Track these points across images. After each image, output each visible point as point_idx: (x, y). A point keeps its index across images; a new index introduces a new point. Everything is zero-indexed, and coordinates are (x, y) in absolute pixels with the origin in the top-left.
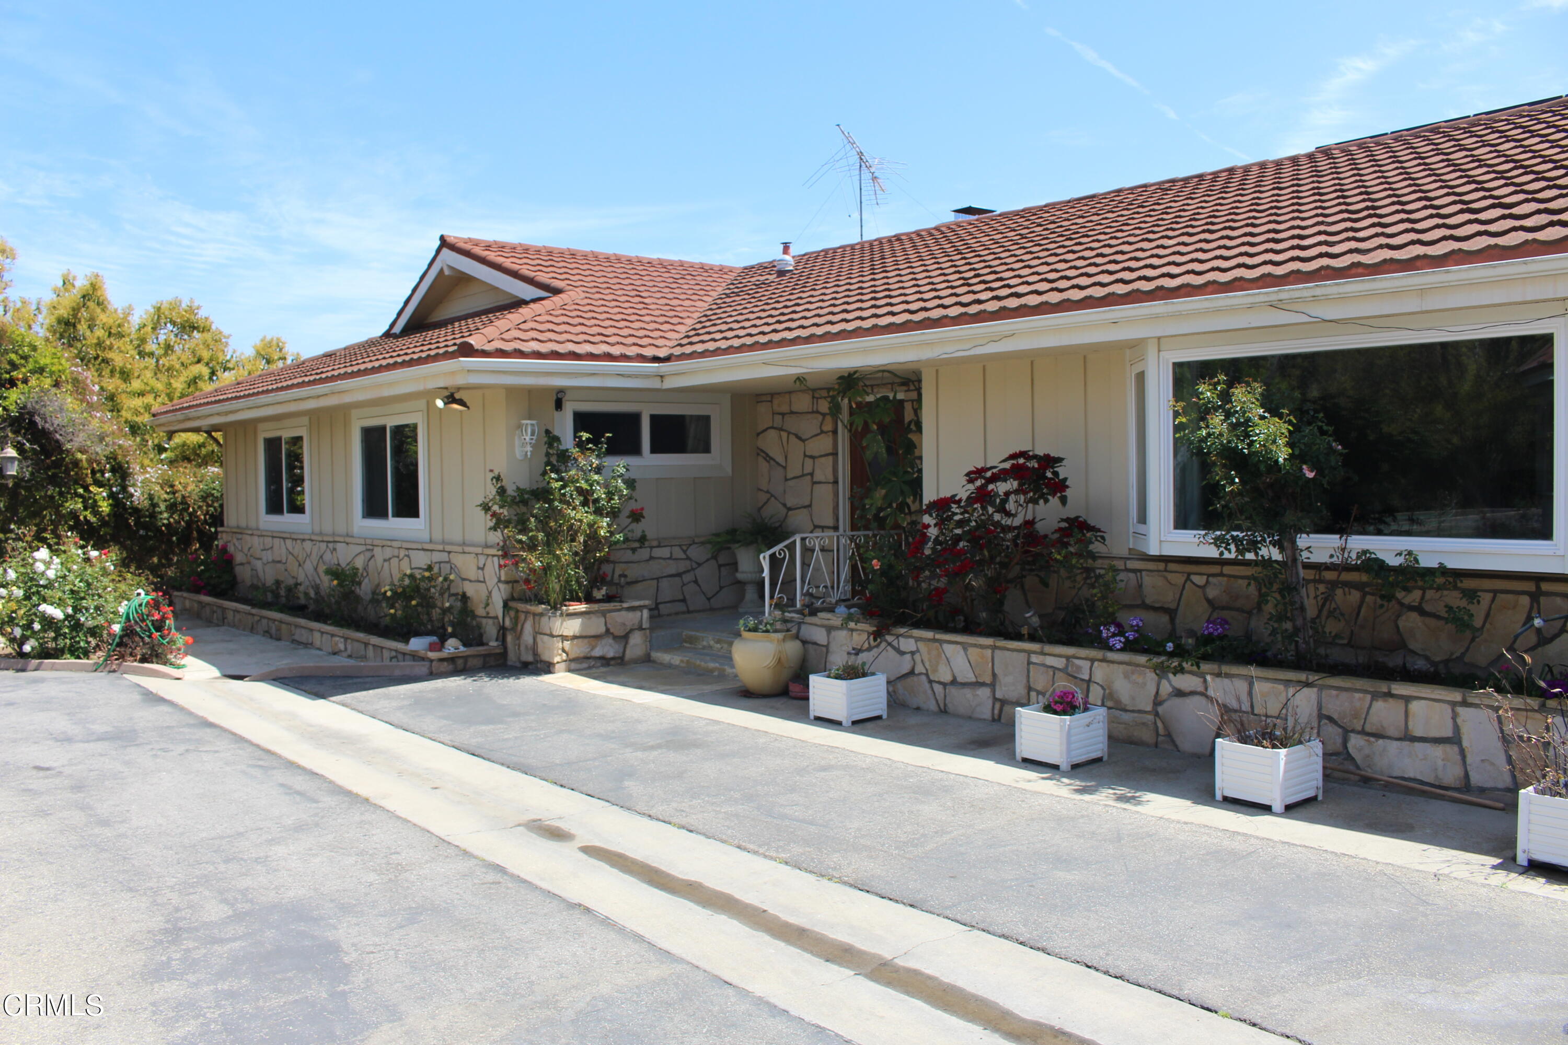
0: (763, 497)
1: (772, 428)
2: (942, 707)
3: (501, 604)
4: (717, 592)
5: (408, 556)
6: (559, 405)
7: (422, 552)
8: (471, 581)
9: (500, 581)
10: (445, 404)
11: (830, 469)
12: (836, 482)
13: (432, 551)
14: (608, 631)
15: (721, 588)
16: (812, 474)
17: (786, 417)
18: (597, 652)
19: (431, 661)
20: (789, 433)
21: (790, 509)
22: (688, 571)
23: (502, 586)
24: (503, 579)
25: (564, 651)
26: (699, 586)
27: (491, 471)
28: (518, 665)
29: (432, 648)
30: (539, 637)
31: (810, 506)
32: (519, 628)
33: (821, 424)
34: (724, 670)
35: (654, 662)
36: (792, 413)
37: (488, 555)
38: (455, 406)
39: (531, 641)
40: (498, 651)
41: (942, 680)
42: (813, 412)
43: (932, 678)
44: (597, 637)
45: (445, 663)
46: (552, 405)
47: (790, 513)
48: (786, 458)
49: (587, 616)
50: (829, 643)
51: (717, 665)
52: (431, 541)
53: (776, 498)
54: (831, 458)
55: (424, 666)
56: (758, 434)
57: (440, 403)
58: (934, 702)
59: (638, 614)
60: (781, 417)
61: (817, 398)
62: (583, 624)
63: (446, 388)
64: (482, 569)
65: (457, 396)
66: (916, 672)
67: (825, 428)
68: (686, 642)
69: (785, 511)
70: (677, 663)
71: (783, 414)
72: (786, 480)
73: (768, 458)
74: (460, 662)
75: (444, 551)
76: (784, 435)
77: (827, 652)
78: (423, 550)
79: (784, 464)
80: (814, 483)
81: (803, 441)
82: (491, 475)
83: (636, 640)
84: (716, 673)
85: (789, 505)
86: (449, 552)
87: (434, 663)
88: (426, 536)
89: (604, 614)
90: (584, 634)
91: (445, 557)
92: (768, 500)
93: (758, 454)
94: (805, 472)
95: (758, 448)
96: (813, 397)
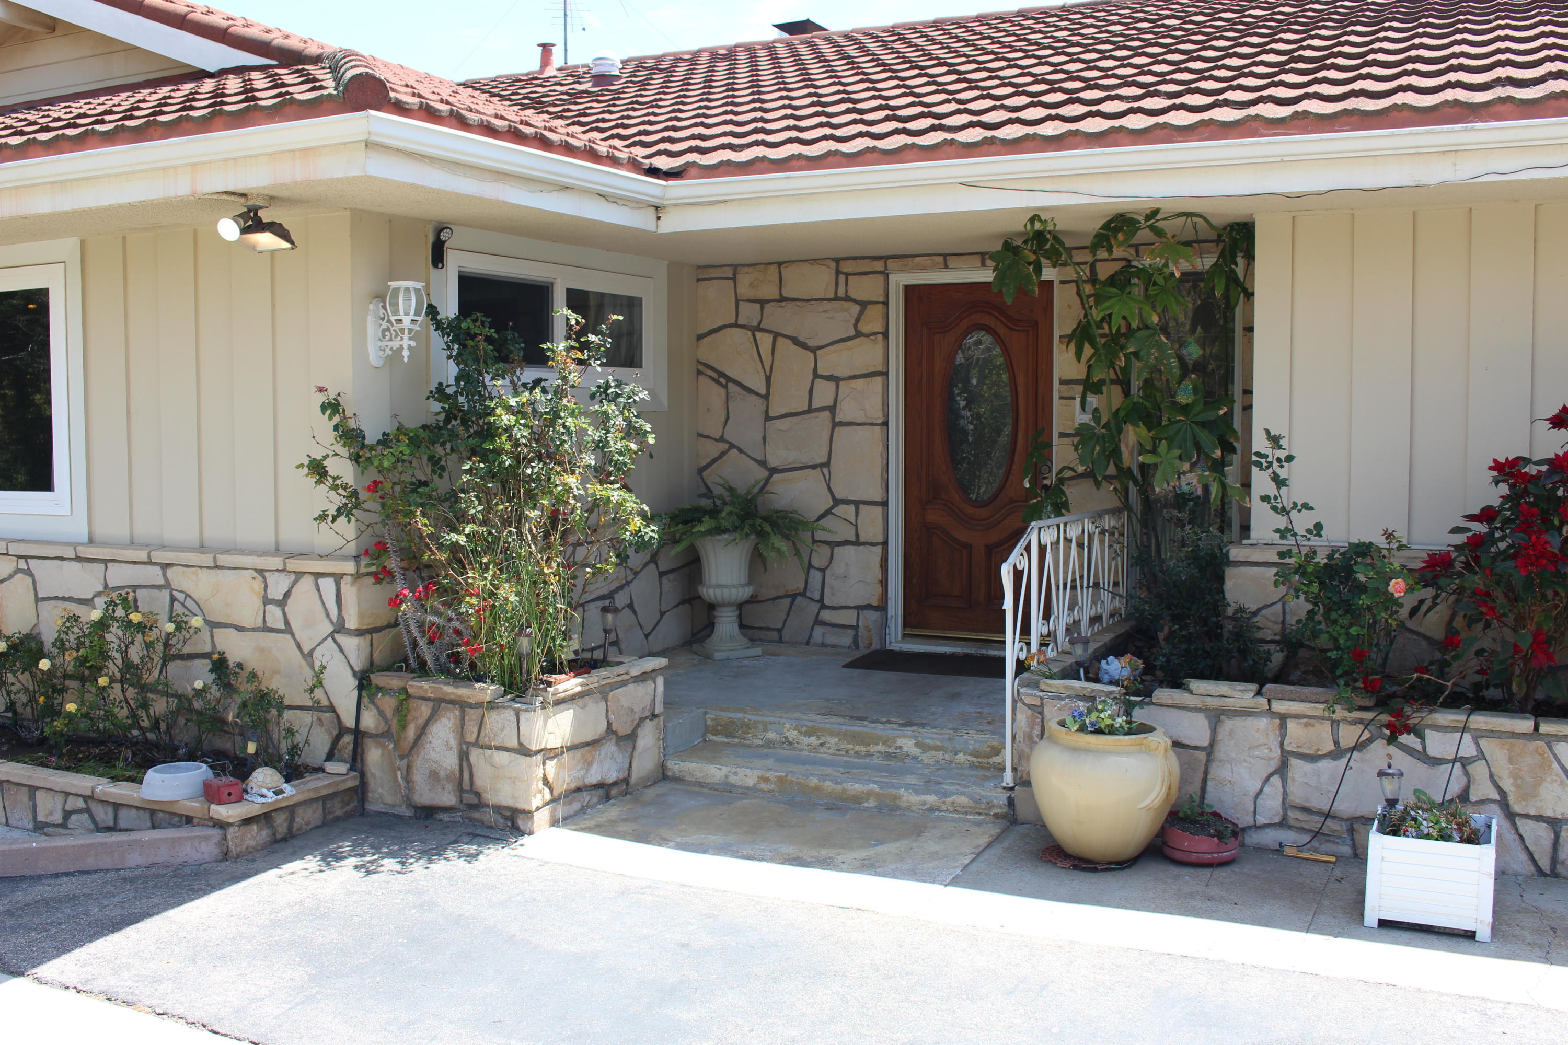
0: (714, 449)
1: (736, 325)
2: (1545, 864)
3: (352, 682)
4: (658, 622)
5: (29, 572)
6: (438, 256)
7: (76, 565)
8: (239, 629)
9: (340, 628)
10: (245, 230)
11: (878, 400)
12: (886, 424)
13: (105, 562)
14: (609, 728)
15: (662, 614)
16: (832, 409)
17: (768, 307)
18: (594, 777)
19: (222, 825)
20: (776, 335)
21: (774, 471)
22: (621, 588)
23: (351, 643)
24: (352, 623)
25: (546, 781)
26: (635, 612)
27: (321, 390)
28: (407, 812)
29: (211, 794)
30: (475, 755)
31: (827, 464)
32: (411, 732)
33: (857, 321)
34: (896, 798)
35: (678, 779)
36: (783, 299)
37: (299, 575)
38: (266, 240)
39: (450, 761)
40: (350, 784)
41: (1549, 813)
42: (836, 299)
43: (1517, 808)
44: (593, 744)
45: (255, 827)
46: (427, 253)
47: (776, 477)
48: (768, 379)
49: (581, 702)
50: (1212, 744)
51: (874, 787)
52: (91, 541)
53: (741, 451)
54: (879, 380)
55: (207, 838)
56: (700, 337)
57: (229, 229)
58: (1523, 856)
59: (650, 685)
60: (757, 306)
61: (847, 275)
62: (577, 721)
63: (244, 195)
64: (282, 603)
65: (266, 216)
66: (1473, 798)
67: (865, 328)
68: (716, 733)
69: (763, 474)
70: (750, 782)
71: (762, 303)
72: (768, 418)
73: (722, 379)
74: (280, 820)
75: (150, 563)
76: (765, 340)
77: (1209, 760)
78: (78, 559)
79: (763, 391)
80: (835, 424)
81: (814, 350)
82: (321, 398)
83: (647, 738)
84: (871, 803)
85: (773, 462)
86: (166, 566)
87: (231, 832)
88: (78, 529)
89: (604, 693)
90: (577, 741)
91: (153, 575)
92: (723, 454)
93: (699, 373)
94: (815, 405)
95: (698, 362)
96: (838, 273)
